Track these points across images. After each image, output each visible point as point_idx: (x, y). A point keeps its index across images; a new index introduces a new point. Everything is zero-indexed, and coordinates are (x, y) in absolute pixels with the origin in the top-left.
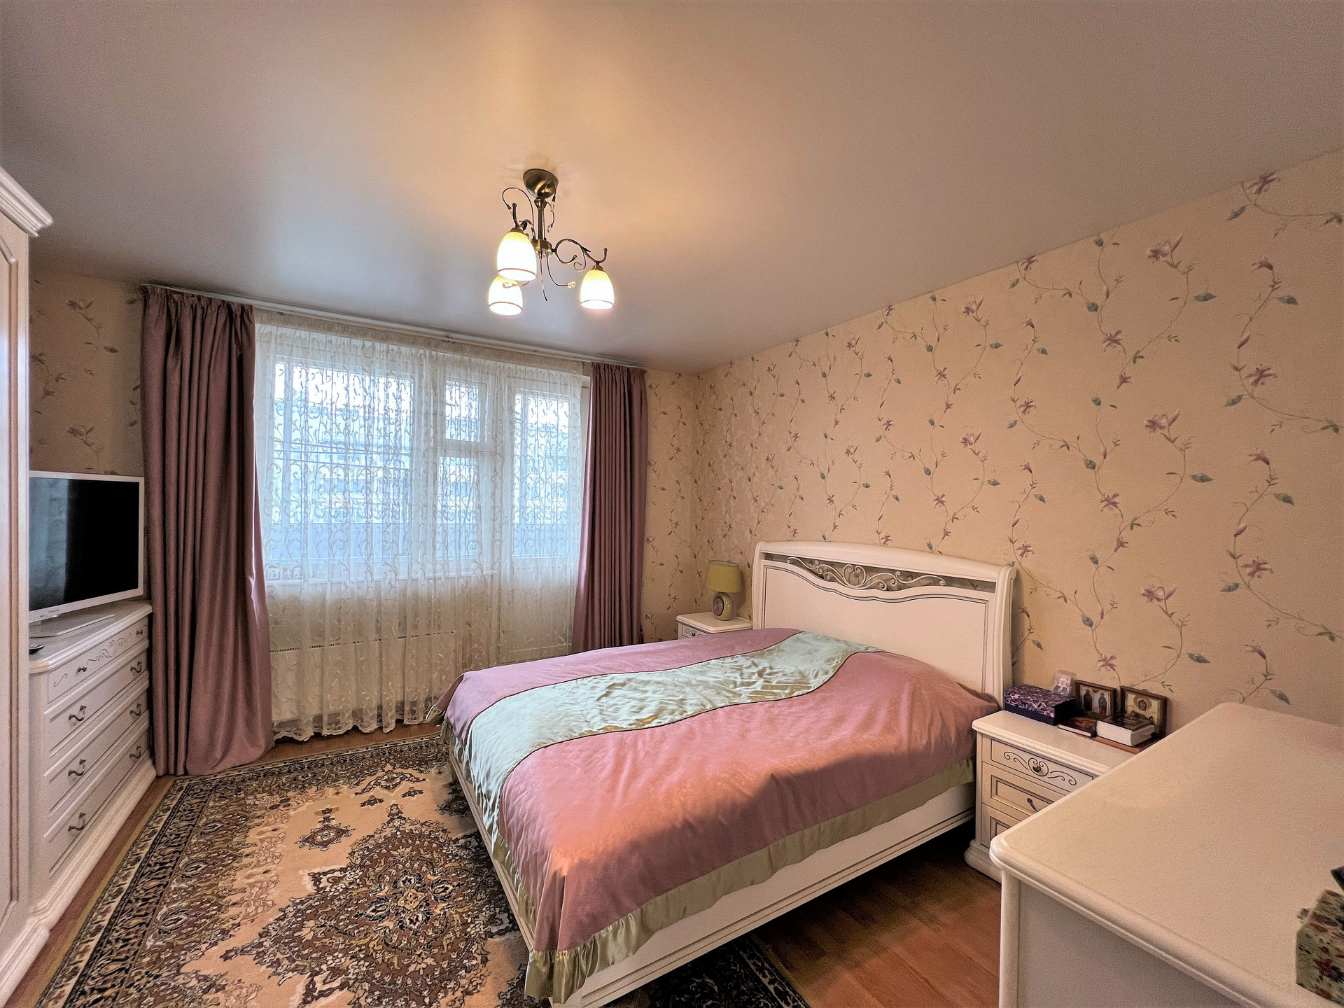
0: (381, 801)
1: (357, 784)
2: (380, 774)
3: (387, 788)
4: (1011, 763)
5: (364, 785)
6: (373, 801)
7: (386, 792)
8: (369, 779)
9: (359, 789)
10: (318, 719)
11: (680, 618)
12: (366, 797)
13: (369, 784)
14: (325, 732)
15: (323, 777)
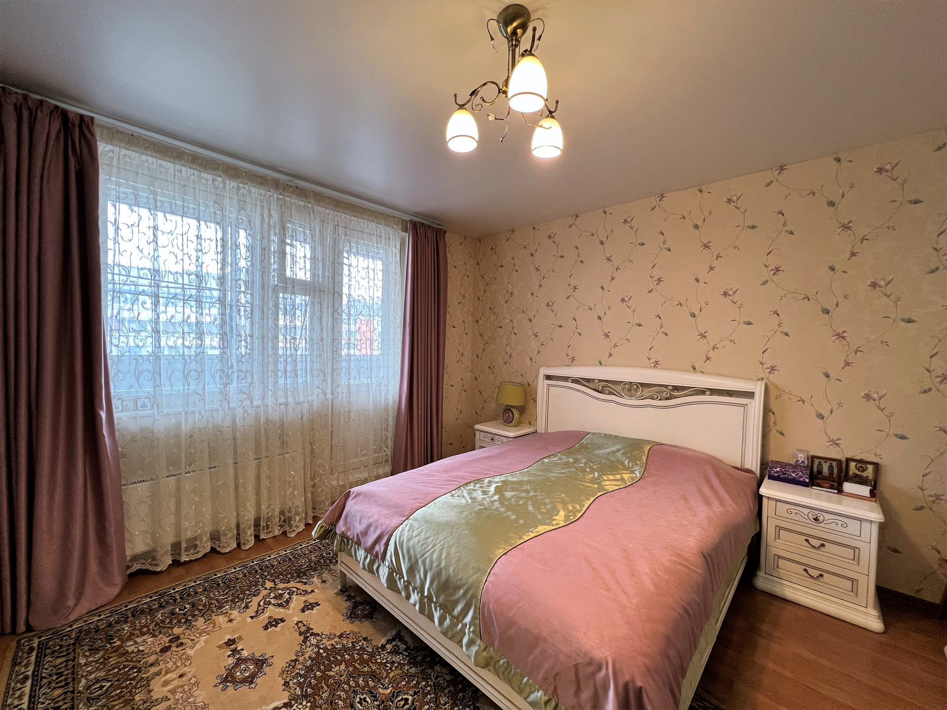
0: (282, 620)
1: (247, 607)
2: (264, 592)
3: (280, 605)
4: (793, 516)
5: (254, 606)
6: (274, 622)
7: (281, 610)
8: (255, 600)
9: (251, 611)
10: (176, 547)
11: (477, 427)
12: (264, 618)
13: (259, 605)
14: (184, 558)
15: (204, 605)
